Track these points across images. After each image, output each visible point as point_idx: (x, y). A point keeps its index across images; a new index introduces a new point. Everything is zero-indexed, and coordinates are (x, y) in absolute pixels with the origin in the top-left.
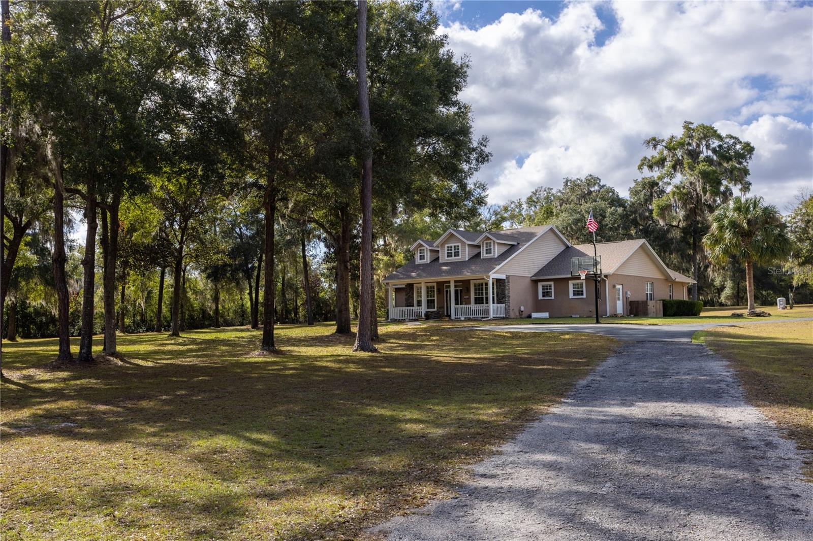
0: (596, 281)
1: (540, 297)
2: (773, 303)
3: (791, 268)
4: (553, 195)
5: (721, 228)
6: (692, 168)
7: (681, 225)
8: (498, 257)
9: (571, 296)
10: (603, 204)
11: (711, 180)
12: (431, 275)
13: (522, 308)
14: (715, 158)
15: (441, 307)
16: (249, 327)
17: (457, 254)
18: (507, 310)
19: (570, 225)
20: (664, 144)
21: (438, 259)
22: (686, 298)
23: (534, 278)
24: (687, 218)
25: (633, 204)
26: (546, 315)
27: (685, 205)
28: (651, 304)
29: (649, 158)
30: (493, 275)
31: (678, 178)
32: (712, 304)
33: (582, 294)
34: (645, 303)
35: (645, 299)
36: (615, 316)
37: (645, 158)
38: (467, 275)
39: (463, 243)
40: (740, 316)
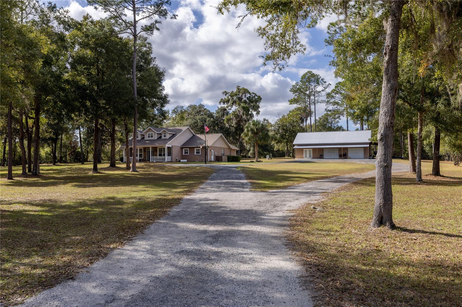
0: (205, 149)
1: (184, 154)
2: (265, 157)
3: (274, 144)
4: (184, 109)
5: (248, 131)
6: (239, 105)
7: (235, 126)
8: (169, 138)
9: (195, 154)
10: (205, 116)
11: (246, 110)
12: (141, 145)
13: (177, 158)
14: (248, 101)
15: (145, 157)
16: (52, 164)
17: (152, 137)
18: (172, 159)
19: (192, 124)
20: (229, 94)
21: (144, 138)
22: (235, 155)
23: (181, 147)
24: (236, 124)
25: (217, 117)
26: (186, 161)
27: (236, 118)
28: (223, 157)
29: (224, 99)
30: (167, 145)
31: (234, 108)
32: (245, 157)
33: (199, 153)
34: (221, 157)
35: (221, 155)
36: (211, 161)
37: (222, 99)
38: (157, 145)
39: (155, 133)
40: (253, 162)
